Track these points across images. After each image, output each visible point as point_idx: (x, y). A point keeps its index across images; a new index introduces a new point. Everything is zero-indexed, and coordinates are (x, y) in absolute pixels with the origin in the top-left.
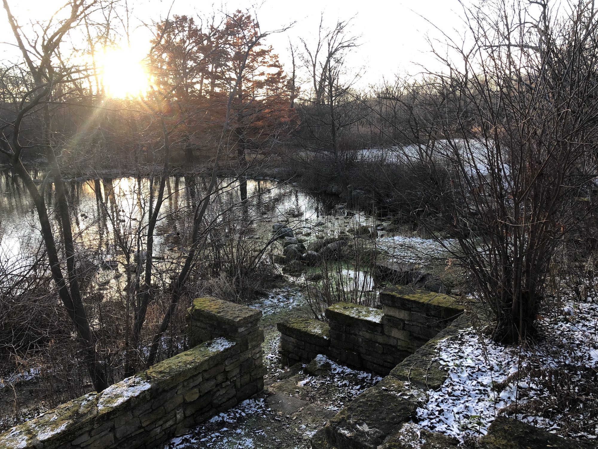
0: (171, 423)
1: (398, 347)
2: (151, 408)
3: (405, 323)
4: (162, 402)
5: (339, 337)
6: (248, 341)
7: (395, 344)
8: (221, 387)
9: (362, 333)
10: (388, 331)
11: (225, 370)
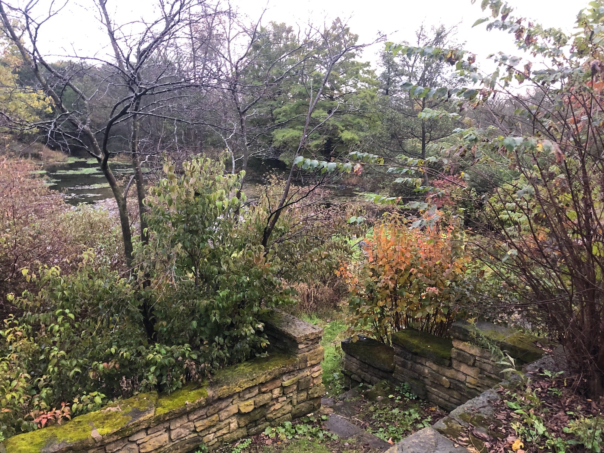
0: (224, 431)
1: (467, 384)
2: (206, 414)
3: (475, 359)
4: (216, 411)
5: (404, 365)
6: (308, 359)
7: (463, 380)
8: (277, 402)
9: (429, 363)
10: (457, 366)
11: (282, 385)
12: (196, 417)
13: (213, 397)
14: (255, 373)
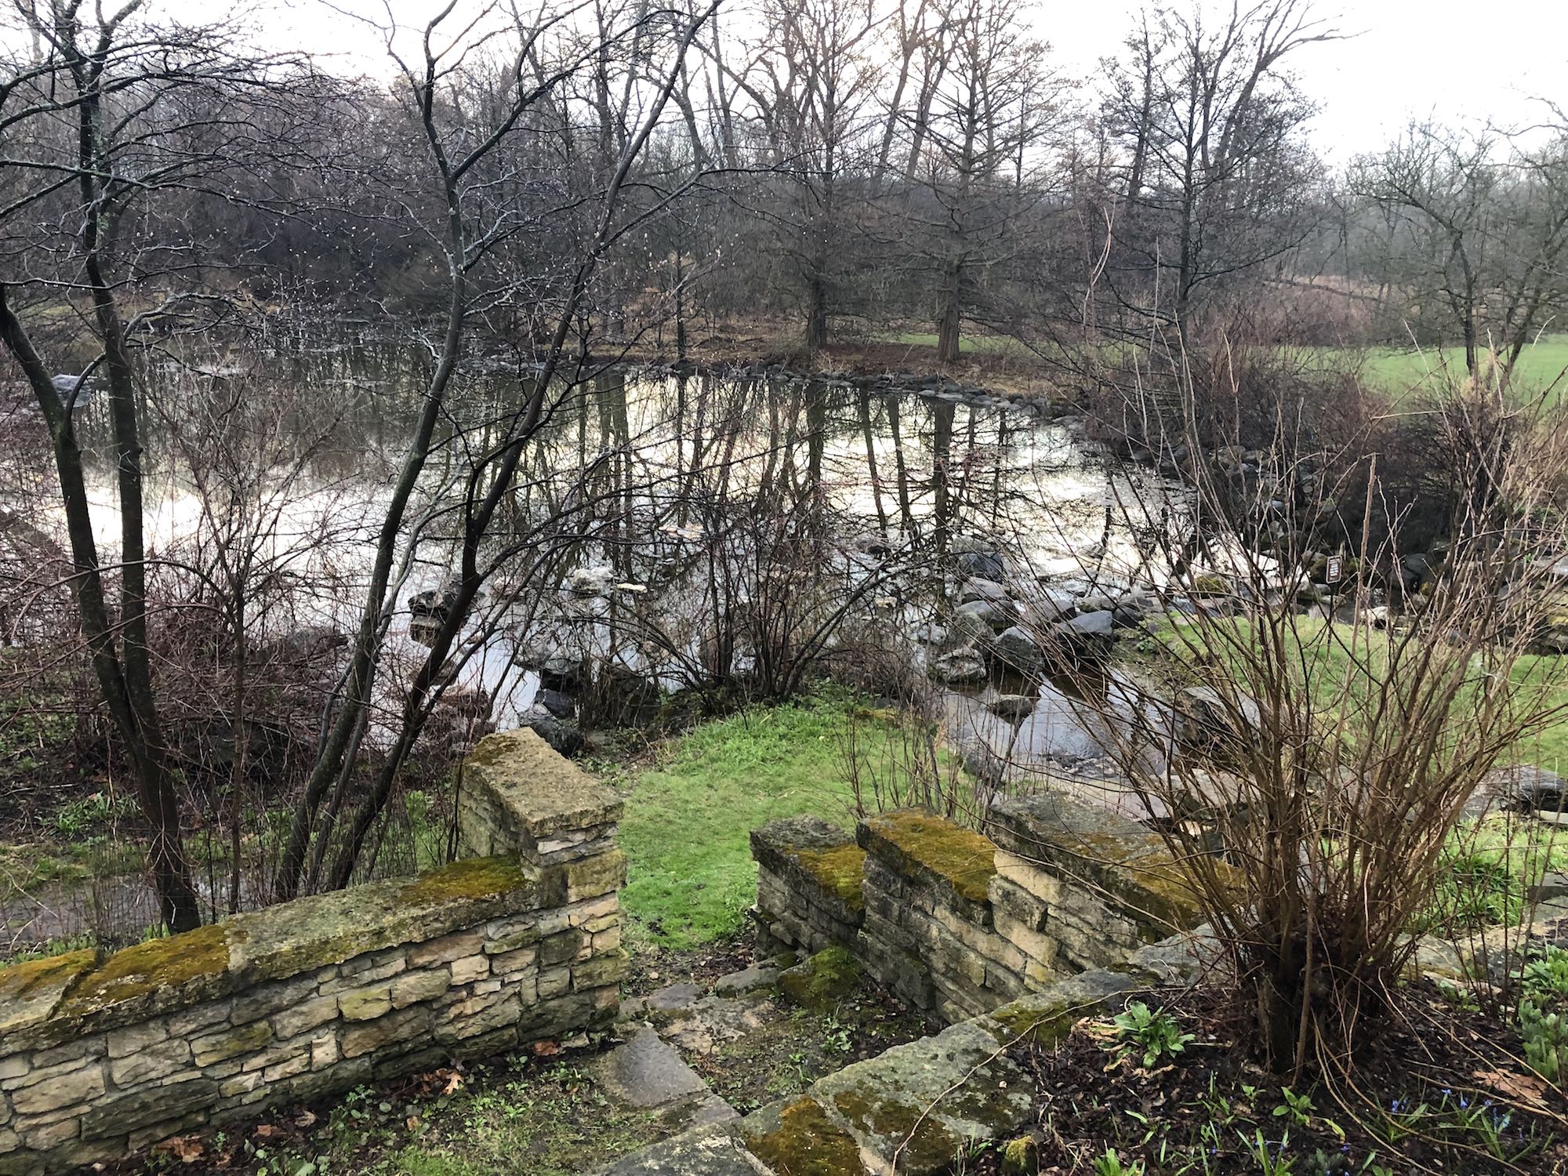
1: (1027, 980)
2: (228, 1020)
3: (1045, 915)
4: (264, 1010)
5: (884, 910)
6: (570, 882)
7: (1017, 969)
8: (472, 994)
9: (941, 912)
10: (1004, 926)
11: (483, 951)
12: (191, 1027)
13: (245, 973)
14: (395, 914)
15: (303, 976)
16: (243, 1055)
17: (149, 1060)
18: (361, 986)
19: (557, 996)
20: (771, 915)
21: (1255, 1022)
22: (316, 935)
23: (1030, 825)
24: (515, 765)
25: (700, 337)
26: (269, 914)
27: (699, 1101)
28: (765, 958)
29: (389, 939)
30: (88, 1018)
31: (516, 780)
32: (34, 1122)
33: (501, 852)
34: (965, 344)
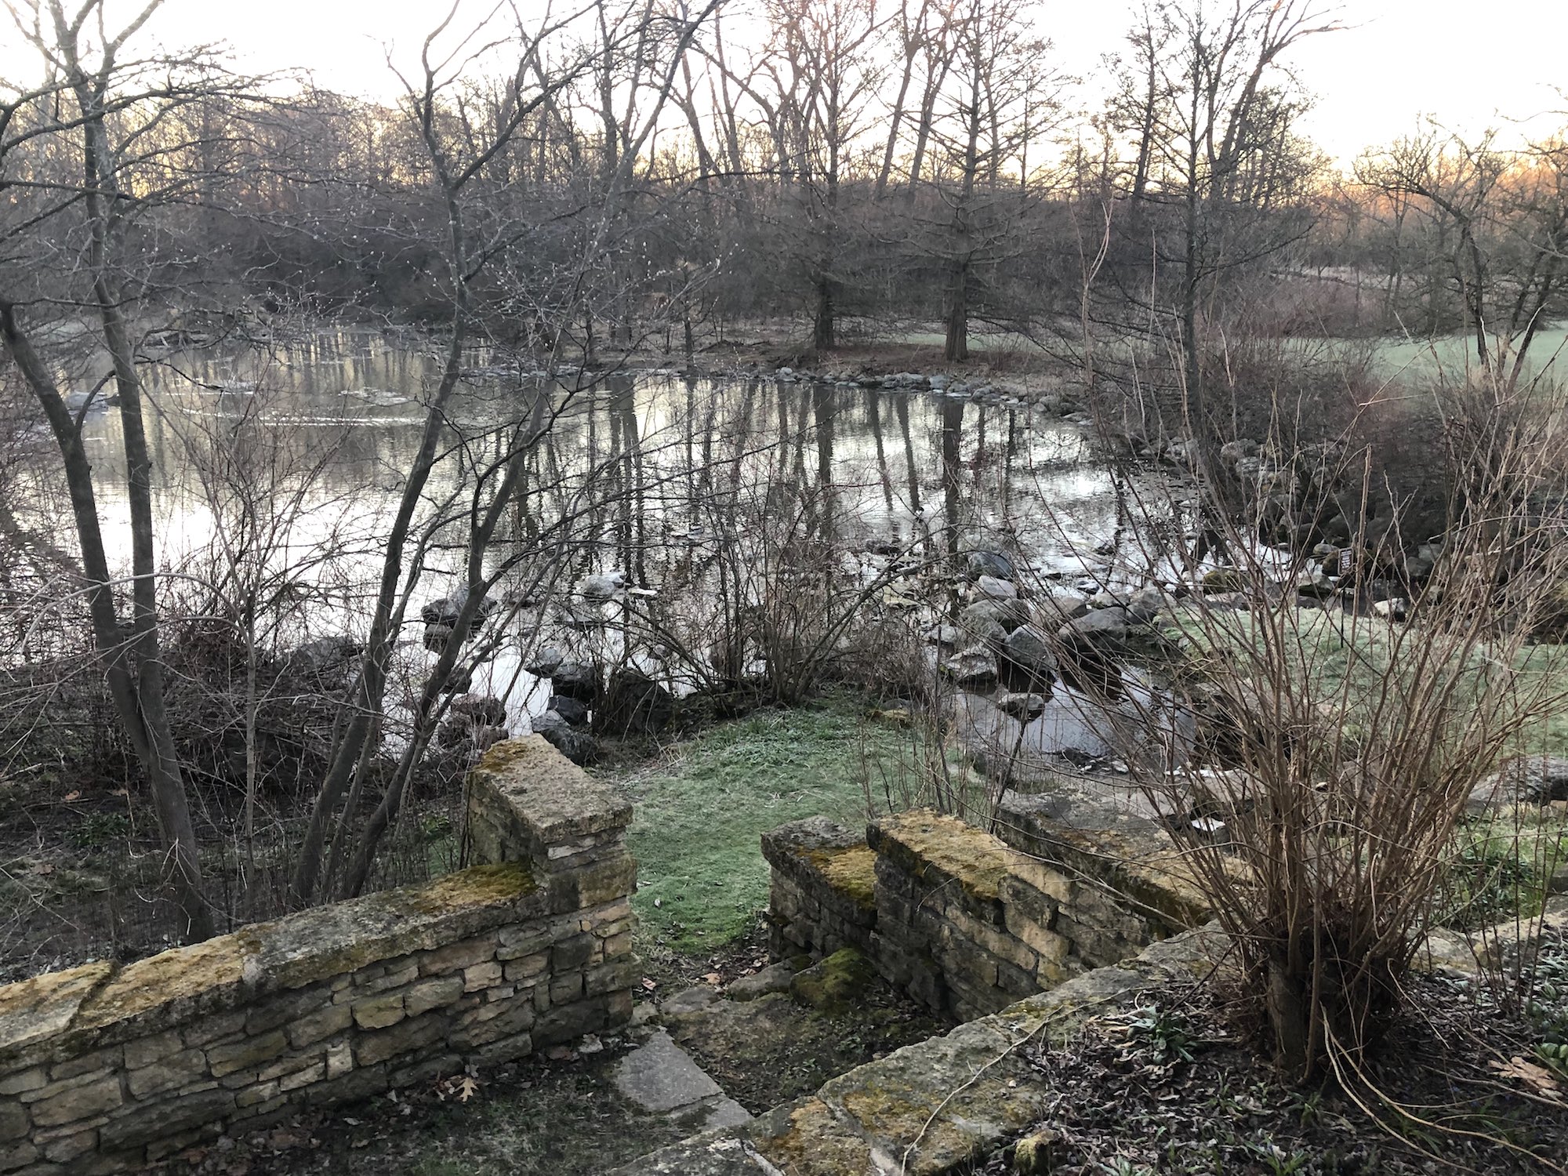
1: (1039, 979)
2: (244, 1029)
3: (1055, 913)
4: (279, 1019)
5: (896, 911)
6: (580, 887)
7: (1030, 968)
8: (485, 1001)
9: (953, 912)
10: (1015, 925)
11: (495, 958)
12: (207, 1037)
13: (260, 985)
14: (407, 922)
15: (315, 985)
16: (258, 1065)
17: (166, 1072)
18: (374, 995)
19: (571, 1001)
20: (784, 917)
21: (1266, 1016)
22: (329, 944)
23: (1039, 822)
24: (525, 772)
25: (707, 341)
26: (282, 924)
27: (711, 1103)
28: (779, 961)
29: (402, 948)
30: (104, 1030)
31: (526, 786)
32: (53, 1134)
33: (513, 858)
34: (973, 343)
